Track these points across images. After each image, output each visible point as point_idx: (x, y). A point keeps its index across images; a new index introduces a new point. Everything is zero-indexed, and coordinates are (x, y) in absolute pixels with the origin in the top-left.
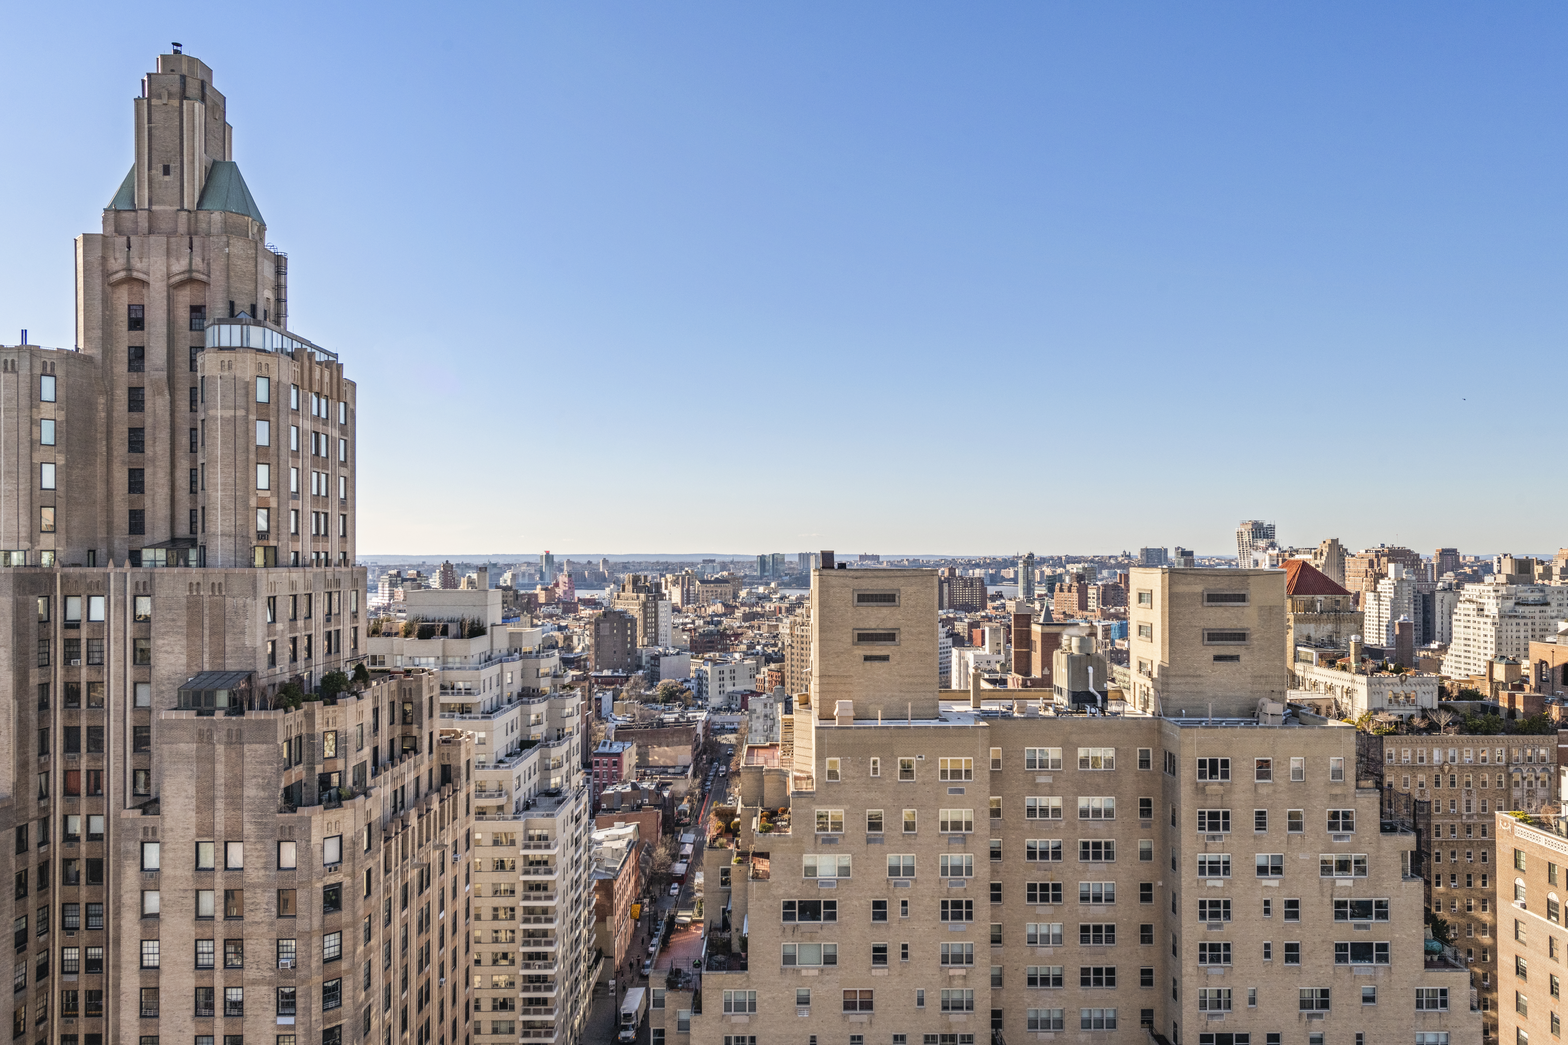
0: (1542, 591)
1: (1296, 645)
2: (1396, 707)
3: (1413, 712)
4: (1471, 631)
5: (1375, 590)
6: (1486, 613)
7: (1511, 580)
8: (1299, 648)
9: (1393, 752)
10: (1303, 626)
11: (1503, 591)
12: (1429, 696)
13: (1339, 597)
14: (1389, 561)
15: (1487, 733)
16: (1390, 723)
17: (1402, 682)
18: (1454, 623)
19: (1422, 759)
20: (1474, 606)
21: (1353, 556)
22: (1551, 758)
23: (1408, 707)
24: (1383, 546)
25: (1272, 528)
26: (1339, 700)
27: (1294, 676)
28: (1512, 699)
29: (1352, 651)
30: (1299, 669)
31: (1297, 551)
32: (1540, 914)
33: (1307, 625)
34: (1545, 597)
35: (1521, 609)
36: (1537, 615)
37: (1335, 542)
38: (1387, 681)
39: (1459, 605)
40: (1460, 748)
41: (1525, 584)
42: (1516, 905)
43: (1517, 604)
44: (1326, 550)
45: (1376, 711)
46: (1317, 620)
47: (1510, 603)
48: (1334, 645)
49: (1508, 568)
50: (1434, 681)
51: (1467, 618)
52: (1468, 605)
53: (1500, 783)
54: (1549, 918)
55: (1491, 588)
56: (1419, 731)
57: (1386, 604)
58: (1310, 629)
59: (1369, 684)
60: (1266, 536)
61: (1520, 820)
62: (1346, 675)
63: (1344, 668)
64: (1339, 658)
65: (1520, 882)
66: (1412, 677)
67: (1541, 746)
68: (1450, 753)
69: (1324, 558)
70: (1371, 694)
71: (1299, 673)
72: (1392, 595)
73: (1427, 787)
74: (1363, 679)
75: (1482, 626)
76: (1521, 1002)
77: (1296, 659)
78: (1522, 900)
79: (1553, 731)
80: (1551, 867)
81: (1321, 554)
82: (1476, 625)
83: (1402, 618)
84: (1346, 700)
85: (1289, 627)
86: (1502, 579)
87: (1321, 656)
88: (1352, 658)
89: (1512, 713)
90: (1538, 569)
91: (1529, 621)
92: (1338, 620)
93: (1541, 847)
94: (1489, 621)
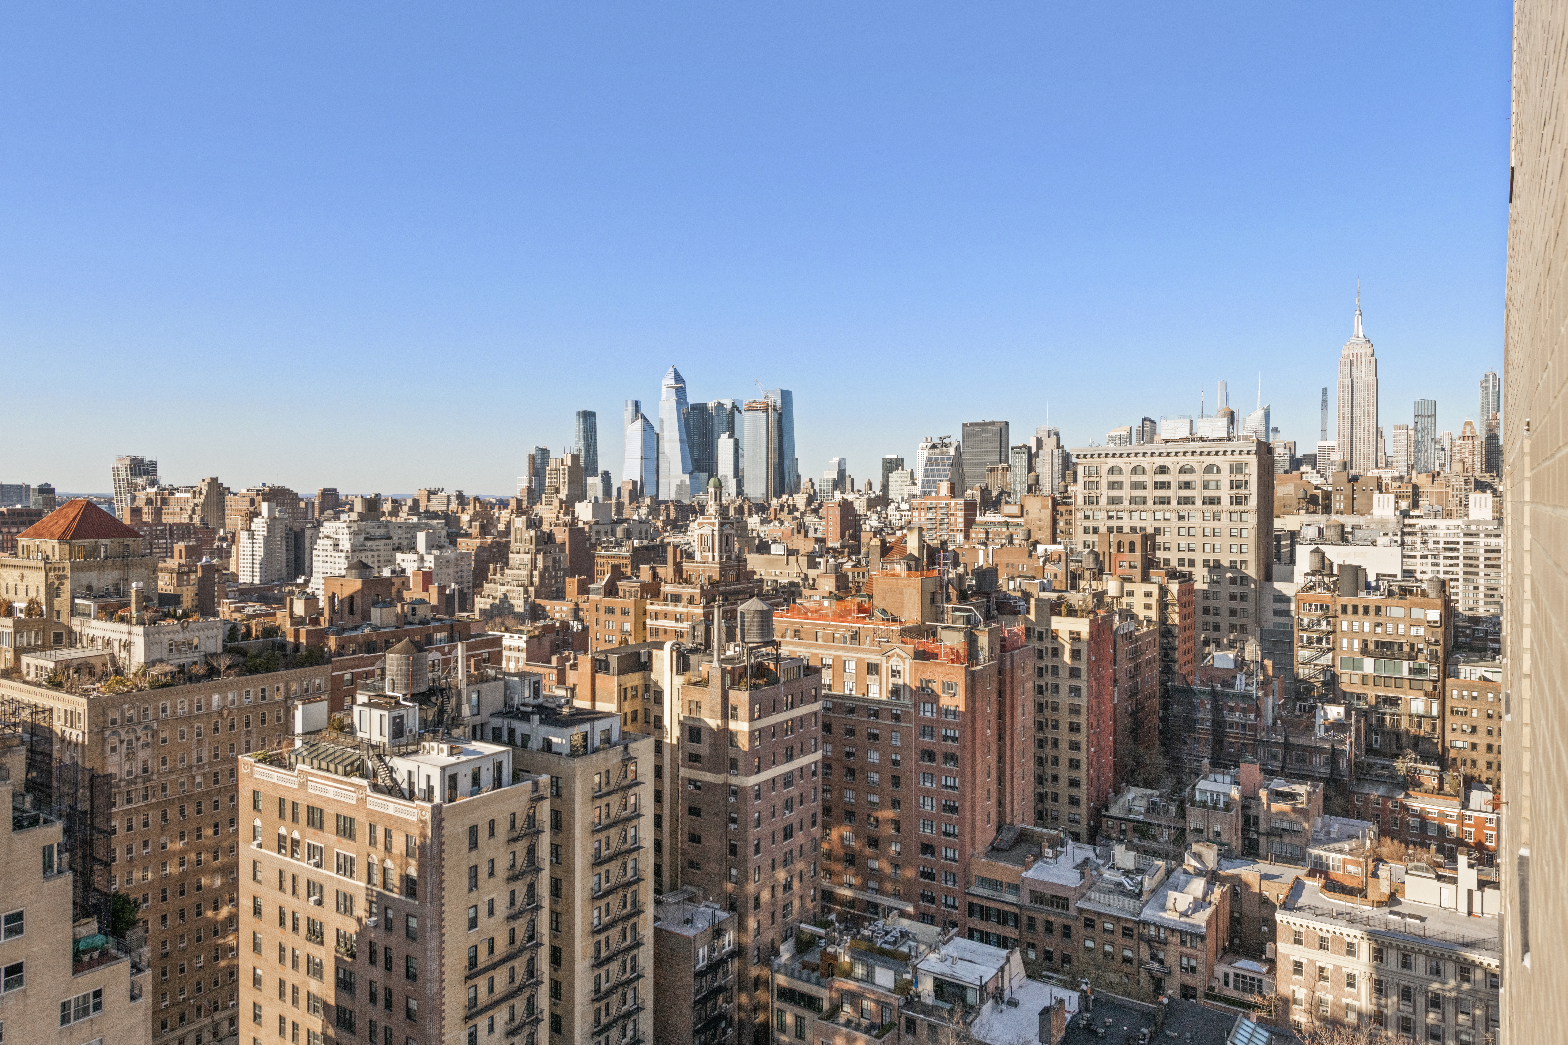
0: (386, 526)
1: (73, 597)
2: (177, 656)
3: (196, 659)
4: (328, 565)
5: (249, 530)
6: (341, 548)
7: (362, 518)
8: (77, 601)
9: (168, 705)
10: (82, 575)
11: (355, 527)
12: (212, 641)
13: (128, 541)
14: (264, 500)
15: (268, 670)
16: (165, 675)
17: (183, 628)
18: (314, 558)
19: (199, 708)
20: (331, 542)
21: (235, 495)
22: (326, 686)
23: (191, 655)
24: (264, 485)
25: (154, 465)
26: (117, 654)
27: (71, 632)
28: (297, 634)
29: (133, 599)
30: (76, 624)
31: (177, 489)
32: (272, 850)
33: (88, 574)
34: (388, 532)
35: (369, 543)
36: (382, 548)
37: (214, 480)
38: (166, 629)
39: (319, 541)
40: (239, 689)
41: (372, 521)
42: (254, 846)
43: (366, 539)
44: (205, 489)
45: (153, 663)
46: (100, 567)
47: (361, 538)
48: (118, 592)
49: (358, 507)
50: (219, 624)
51: (325, 553)
52: (326, 541)
53: (279, 719)
54: (279, 852)
55: (345, 525)
56: (198, 678)
57: (260, 542)
58: (93, 578)
59: (146, 635)
60: (146, 473)
61: (260, 761)
62: (124, 627)
63: (122, 620)
64: (120, 608)
65: (258, 823)
66: (194, 622)
67: (316, 676)
68: (230, 696)
69: (203, 497)
70: (148, 645)
71: (76, 629)
72: (265, 533)
73: (206, 735)
74: (140, 630)
75: (337, 560)
76: (258, 941)
77: (74, 611)
78: (260, 839)
79: (328, 661)
80: (282, 801)
81: (200, 493)
82: (332, 559)
83: (204, 560)
84: (124, 654)
85: (65, 577)
86: (354, 516)
87: (102, 608)
88: (133, 607)
89: (297, 646)
90: (387, 507)
91: (376, 554)
92: (126, 566)
93: (274, 784)
94: (343, 555)
